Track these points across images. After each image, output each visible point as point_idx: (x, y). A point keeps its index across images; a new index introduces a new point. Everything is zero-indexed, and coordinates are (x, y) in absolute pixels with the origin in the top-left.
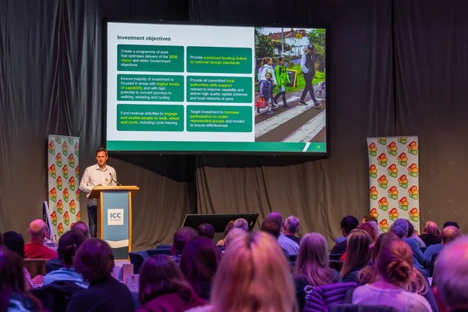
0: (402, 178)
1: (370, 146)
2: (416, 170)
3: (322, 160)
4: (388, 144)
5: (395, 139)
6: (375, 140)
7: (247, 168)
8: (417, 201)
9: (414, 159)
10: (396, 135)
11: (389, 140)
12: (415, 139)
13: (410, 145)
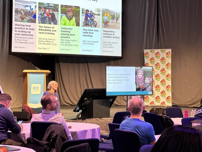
0: (163, 70)
1: (145, 54)
2: (170, 66)
3: (119, 61)
4: (155, 53)
5: (159, 50)
6: (148, 51)
7: (80, 64)
8: (170, 82)
9: (169, 60)
10: (158, 48)
11: (156, 51)
12: (170, 50)
13: (167, 54)
